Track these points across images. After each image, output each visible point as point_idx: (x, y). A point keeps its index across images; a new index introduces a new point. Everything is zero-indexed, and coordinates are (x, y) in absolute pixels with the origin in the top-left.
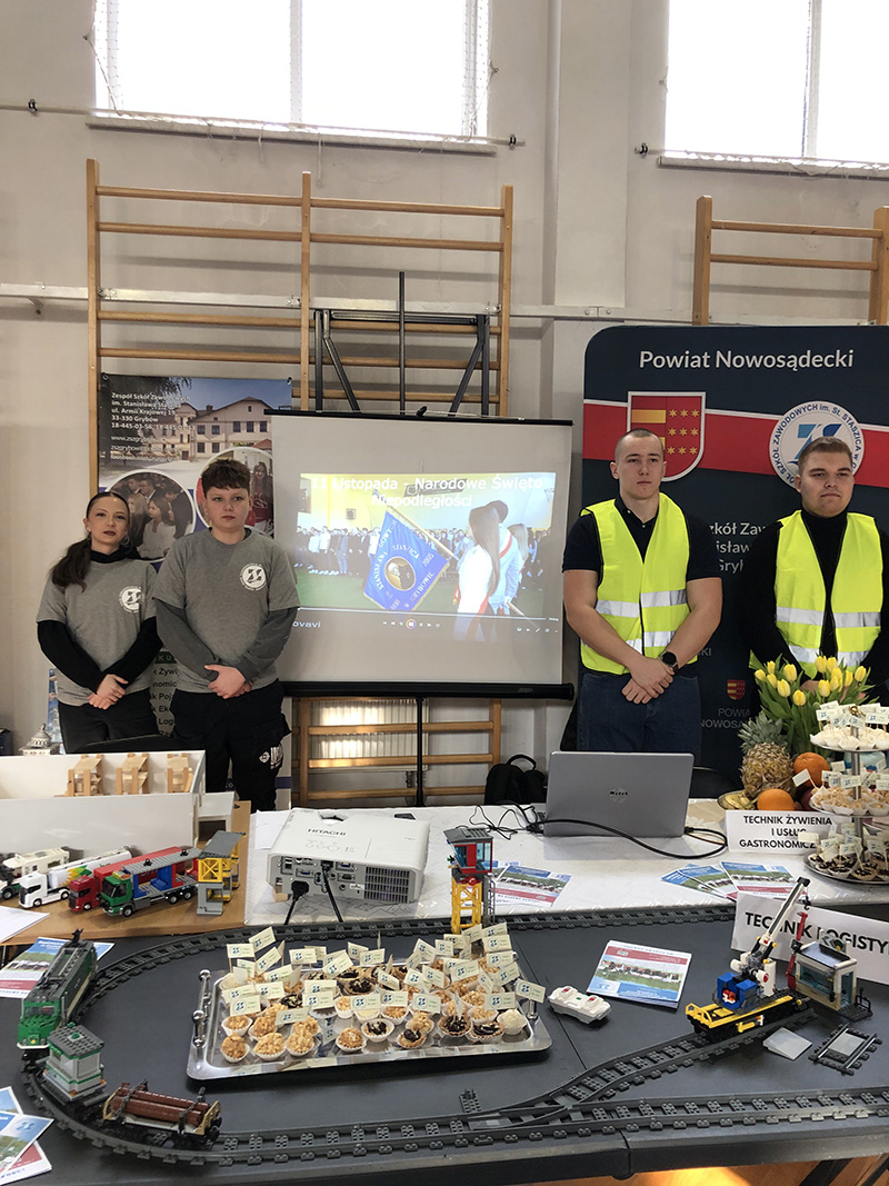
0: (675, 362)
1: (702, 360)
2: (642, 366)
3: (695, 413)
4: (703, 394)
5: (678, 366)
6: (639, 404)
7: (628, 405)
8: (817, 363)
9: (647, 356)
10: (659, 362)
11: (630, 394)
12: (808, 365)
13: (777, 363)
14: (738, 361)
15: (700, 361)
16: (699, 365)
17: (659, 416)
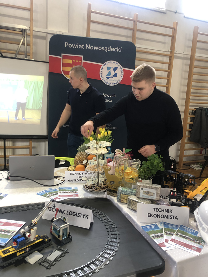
0: (74, 46)
1: (82, 46)
2: (65, 46)
3: (80, 61)
4: (82, 56)
5: (75, 47)
6: (65, 57)
7: (62, 57)
8: (112, 50)
9: (67, 44)
10: (70, 46)
11: (62, 54)
12: (110, 50)
13: (102, 49)
14: (92, 48)
15: (82, 47)
16: (81, 48)
17: (70, 61)
